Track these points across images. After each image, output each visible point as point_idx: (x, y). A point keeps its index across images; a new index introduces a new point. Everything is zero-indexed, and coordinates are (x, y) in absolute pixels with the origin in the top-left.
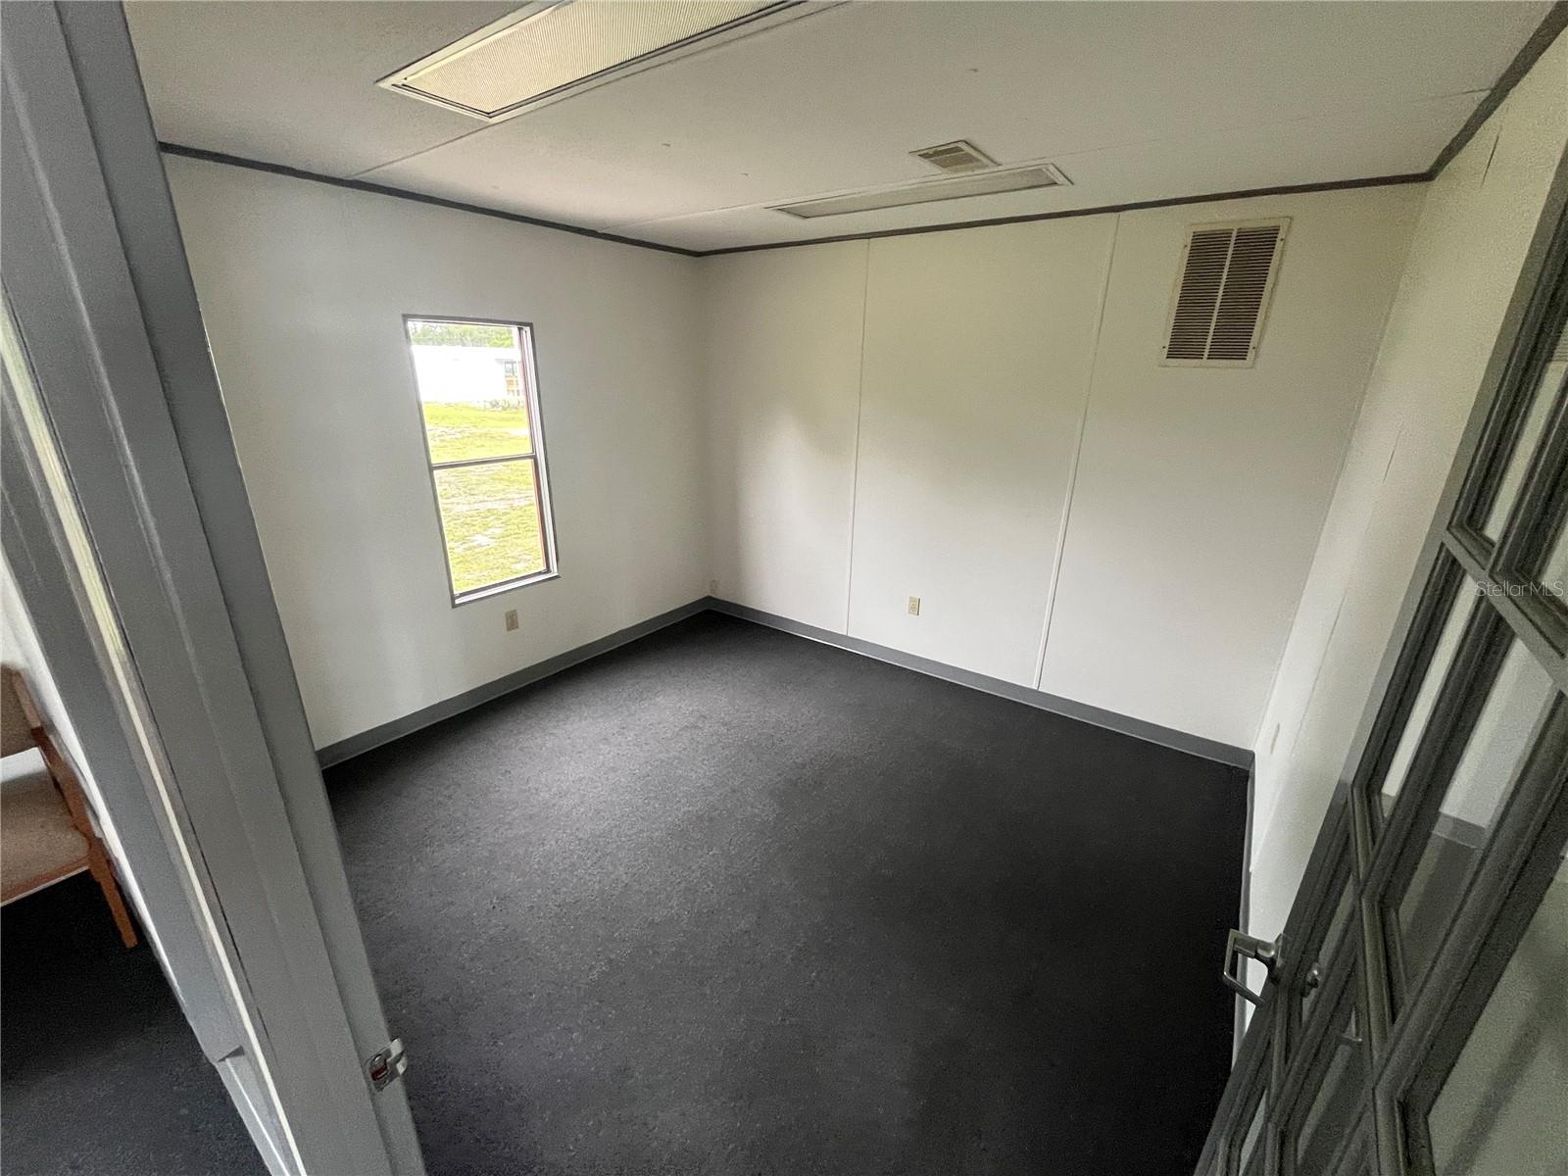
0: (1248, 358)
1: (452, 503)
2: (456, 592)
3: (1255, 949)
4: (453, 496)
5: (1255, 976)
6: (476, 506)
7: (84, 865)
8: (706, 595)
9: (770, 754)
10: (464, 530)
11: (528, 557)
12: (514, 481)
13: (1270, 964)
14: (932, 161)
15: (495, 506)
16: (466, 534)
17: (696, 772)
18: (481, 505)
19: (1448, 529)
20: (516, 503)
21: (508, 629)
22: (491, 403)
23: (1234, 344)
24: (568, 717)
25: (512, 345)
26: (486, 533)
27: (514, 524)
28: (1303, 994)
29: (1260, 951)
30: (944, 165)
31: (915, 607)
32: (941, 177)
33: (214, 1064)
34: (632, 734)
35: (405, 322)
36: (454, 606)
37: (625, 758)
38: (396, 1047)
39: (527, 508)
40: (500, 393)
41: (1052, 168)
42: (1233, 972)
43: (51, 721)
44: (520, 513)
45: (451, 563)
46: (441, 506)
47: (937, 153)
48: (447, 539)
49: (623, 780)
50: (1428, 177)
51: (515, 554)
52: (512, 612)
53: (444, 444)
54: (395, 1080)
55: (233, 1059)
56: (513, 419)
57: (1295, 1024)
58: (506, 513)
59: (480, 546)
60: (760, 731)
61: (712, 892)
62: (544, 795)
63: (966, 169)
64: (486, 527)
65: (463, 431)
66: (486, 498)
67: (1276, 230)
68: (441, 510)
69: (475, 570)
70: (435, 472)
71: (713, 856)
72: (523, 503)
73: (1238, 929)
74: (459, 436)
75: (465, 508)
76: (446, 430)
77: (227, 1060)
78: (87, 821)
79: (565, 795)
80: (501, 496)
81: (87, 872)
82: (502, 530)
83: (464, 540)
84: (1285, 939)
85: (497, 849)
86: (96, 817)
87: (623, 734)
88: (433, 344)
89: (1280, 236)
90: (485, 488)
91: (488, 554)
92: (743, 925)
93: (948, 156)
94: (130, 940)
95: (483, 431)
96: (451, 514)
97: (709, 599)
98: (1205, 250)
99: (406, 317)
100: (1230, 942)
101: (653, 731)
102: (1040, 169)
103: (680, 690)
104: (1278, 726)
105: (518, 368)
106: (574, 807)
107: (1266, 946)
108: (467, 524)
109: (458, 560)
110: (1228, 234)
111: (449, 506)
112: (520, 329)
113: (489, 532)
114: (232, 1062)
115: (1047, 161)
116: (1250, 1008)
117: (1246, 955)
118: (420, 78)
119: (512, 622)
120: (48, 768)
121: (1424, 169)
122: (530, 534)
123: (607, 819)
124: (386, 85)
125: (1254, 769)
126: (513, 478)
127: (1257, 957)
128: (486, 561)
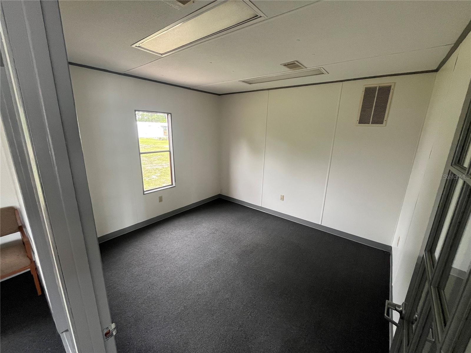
0: (384, 123)
1: (146, 166)
2: (145, 190)
3: (395, 307)
4: (146, 164)
5: (396, 317)
6: (153, 167)
7: (28, 268)
8: (219, 194)
9: (237, 242)
10: (149, 174)
11: (167, 182)
12: (164, 160)
13: (400, 312)
14: (287, 67)
15: (158, 167)
16: (150, 175)
17: (214, 247)
18: (154, 167)
19: (451, 165)
20: (164, 167)
21: (159, 202)
22: (159, 138)
23: (379, 119)
24: (176, 229)
25: (166, 122)
26: (155, 175)
27: (163, 172)
28: (413, 323)
29: (397, 308)
30: (290, 68)
31: (282, 198)
32: (289, 72)
33: (60, 334)
34: (195, 235)
35: (135, 112)
36: (144, 194)
37: (192, 242)
38: (113, 326)
39: (167, 168)
40: (162, 135)
41: (322, 69)
42: (388, 314)
43: (24, 224)
44: (165, 169)
45: (144, 183)
46: (142, 167)
47: (288, 64)
48: (143, 176)
49: (191, 249)
50: (436, 71)
51: (163, 181)
52: (161, 196)
53: (145, 149)
54: (112, 337)
55: (65, 332)
56: (165, 143)
57: (410, 331)
58: (161, 169)
59: (153, 178)
60: (234, 235)
61: (217, 285)
62: (167, 253)
63: (298, 69)
64: (155, 173)
65: (151, 146)
66: (156, 165)
67: (390, 87)
68: (142, 168)
69: (151, 186)
70: (141, 155)
71: (218, 274)
72: (167, 166)
73: (389, 300)
74: (149, 147)
75: (150, 167)
76: (146, 146)
77: (64, 333)
78: (31, 255)
79: (173, 253)
80: (160, 164)
81: (30, 271)
82: (160, 174)
83: (149, 177)
84: (405, 304)
85: (151, 269)
86: (34, 253)
87: (192, 235)
88: (144, 122)
89: (392, 88)
90: (155, 162)
91: (155, 181)
92: (227, 296)
93: (292, 65)
94: (39, 293)
95: (157, 146)
96: (146, 169)
97: (220, 195)
98: (369, 92)
99: (135, 111)
100: (386, 304)
101: (201, 234)
102: (319, 69)
103: (210, 222)
104: (399, 237)
105: (167, 128)
106: (176, 256)
107: (399, 306)
108: (150, 172)
109: (146, 183)
110: (376, 88)
111: (145, 167)
112: (168, 115)
113: (156, 175)
114: (65, 334)
115: (320, 67)
116: (395, 328)
117: (392, 309)
118: (143, 44)
119: (161, 199)
120: (22, 238)
121: (435, 68)
122: (168, 175)
123: (186, 261)
124: (134, 46)
125: (392, 252)
126: (164, 159)
127: (396, 310)
128: (155, 183)
